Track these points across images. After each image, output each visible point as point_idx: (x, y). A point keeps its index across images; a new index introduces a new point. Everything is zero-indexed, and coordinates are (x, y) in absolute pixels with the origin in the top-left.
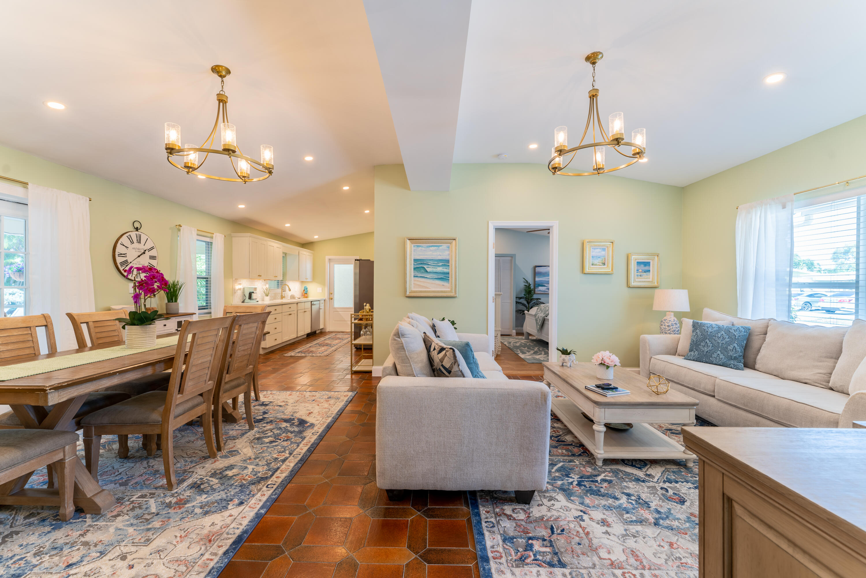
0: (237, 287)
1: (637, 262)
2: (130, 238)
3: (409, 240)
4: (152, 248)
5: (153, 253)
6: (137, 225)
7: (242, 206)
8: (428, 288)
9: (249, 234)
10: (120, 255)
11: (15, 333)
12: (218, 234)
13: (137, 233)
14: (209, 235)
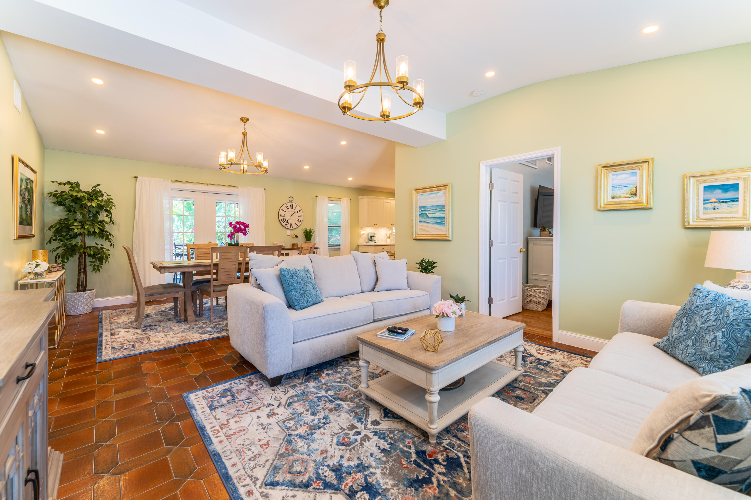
0: (362, 232)
1: (705, 187)
2: (286, 206)
3: (415, 190)
4: (300, 211)
5: (300, 213)
6: (291, 199)
7: (350, 179)
8: (429, 232)
9: (365, 196)
10: (281, 215)
11: (204, 250)
12: (344, 199)
13: (291, 203)
14: (339, 200)
